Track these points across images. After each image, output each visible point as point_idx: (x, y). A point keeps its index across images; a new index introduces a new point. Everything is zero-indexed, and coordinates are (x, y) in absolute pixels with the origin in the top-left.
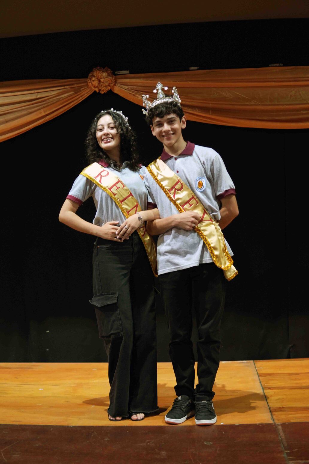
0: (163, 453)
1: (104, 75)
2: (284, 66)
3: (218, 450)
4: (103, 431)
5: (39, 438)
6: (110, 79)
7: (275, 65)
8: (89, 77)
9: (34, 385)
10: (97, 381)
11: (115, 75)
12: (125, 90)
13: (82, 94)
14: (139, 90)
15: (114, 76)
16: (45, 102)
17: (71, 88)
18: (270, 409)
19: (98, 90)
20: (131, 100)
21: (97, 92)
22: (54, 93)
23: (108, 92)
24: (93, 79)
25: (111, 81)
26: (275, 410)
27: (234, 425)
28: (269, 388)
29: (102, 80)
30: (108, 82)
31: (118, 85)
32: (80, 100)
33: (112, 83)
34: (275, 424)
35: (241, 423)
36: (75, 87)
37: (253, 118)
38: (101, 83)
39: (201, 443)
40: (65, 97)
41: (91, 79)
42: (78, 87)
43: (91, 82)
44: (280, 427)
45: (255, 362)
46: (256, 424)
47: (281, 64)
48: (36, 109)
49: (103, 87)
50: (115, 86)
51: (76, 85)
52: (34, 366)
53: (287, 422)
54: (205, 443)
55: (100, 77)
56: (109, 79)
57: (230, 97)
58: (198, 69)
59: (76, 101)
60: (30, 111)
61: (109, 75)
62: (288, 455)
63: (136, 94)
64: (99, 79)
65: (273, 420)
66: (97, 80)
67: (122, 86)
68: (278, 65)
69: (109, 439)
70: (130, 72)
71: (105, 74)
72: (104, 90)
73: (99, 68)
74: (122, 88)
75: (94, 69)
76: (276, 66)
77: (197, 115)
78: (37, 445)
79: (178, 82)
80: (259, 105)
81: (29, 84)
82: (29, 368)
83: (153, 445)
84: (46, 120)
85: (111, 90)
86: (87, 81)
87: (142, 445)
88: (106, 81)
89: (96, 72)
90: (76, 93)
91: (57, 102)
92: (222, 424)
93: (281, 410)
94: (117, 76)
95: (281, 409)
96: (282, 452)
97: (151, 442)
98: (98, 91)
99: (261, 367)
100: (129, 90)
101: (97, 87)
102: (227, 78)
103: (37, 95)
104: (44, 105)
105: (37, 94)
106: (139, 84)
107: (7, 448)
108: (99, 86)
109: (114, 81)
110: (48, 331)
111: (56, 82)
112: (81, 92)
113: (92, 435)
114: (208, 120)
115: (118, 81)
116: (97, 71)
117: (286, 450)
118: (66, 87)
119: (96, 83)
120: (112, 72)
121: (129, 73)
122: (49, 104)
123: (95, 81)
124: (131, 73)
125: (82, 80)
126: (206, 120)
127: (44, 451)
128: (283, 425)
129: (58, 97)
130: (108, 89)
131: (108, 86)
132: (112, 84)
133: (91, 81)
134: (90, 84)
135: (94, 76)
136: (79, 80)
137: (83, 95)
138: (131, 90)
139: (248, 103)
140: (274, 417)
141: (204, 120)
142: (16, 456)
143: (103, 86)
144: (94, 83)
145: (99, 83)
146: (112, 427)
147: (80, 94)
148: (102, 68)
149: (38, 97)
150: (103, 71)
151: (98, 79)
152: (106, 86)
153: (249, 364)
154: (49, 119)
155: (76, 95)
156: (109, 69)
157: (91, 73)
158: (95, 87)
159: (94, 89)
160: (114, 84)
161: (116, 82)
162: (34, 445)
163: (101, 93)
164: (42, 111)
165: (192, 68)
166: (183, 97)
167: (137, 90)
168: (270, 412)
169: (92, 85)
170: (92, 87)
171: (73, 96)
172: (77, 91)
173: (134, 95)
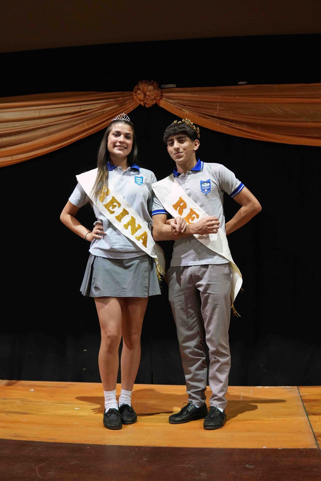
0: (203, 474)
1: (150, 89)
3: (260, 473)
4: (141, 451)
5: (75, 456)
6: (156, 92)
8: (134, 90)
9: (69, 404)
11: (161, 88)
12: (171, 104)
13: (126, 108)
14: (186, 104)
15: (160, 90)
16: (88, 115)
17: (115, 101)
18: (314, 435)
19: (144, 104)
21: (142, 106)
22: (98, 106)
23: (153, 105)
24: (139, 92)
25: (157, 94)
26: (320, 435)
27: (278, 449)
28: (314, 414)
29: (148, 93)
30: (154, 96)
31: (164, 99)
33: (158, 97)
34: (320, 449)
35: (284, 448)
36: (120, 100)
37: (304, 135)
38: (147, 97)
39: (242, 466)
40: (110, 110)
41: (136, 92)
42: (123, 100)
43: (137, 95)
45: (299, 388)
46: (300, 449)
48: (79, 121)
49: (149, 101)
50: (161, 100)
51: (120, 99)
52: (70, 385)
54: (247, 466)
55: (145, 90)
57: (279, 113)
58: (246, 84)
60: (73, 123)
61: (155, 88)
63: (183, 108)
64: (145, 92)
65: (318, 445)
66: (143, 93)
67: (168, 99)
69: (147, 459)
70: (176, 86)
71: (151, 87)
72: (150, 104)
73: (144, 81)
74: (168, 102)
75: (140, 82)
77: (245, 131)
78: (73, 463)
79: (226, 97)
80: (310, 121)
81: (72, 96)
83: (194, 466)
84: (90, 133)
85: (156, 103)
86: (133, 94)
87: (181, 466)
88: (152, 94)
89: (141, 85)
90: (121, 106)
91: (100, 115)
92: (264, 447)
94: (163, 90)
97: (191, 464)
99: (305, 392)
100: (175, 104)
101: (143, 101)
102: (277, 94)
103: (81, 108)
104: (88, 118)
105: (80, 106)
106: (186, 99)
107: (42, 464)
108: (145, 99)
109: (160, 94)
111: (100, 94)
112: (126, 106)
113: (130, 455)
114: (256, 136)
115: (164, 95)
116: (143, 84)
118: (110, 100)
119: (141, 96)
120: (158, 85)
121: (176, 87)
122: (93, 117)
123: (140, 95)
124: (177, 87)
125: (127, 93)
126: (254, 136)
127: (80, 469)
129: (102, 111)
130: (154, 103)
131: (154, 100)
132: (158, 98)
134: (135, 97)
135: (140, 90)
136: (123, 94)
137: (128, 108)
138: (177, 104)
139: (298, 120)
140: (319, 442)
141: (251, 136)
142: (52, 473)
143: (148, 99)
144: (139, 96)
145: (145, 97)
146: (151, 447)
147: (124, 108)
148: (148, 81)
149: (82, 109)
150: (149, 85)
151: (143, 92)
152: (152, 100)
153: (293, 390)
154: (93, 132)
155: (120, 109)
156: (155, 82)
157: (136, 86)
158: (140, 100)
159: (139, 102)
160: (160, 98)
161: (162, 96)
162: (70, 463)
163: (146, 106)
164: (85, 124)
165: (241, 83)
166: (230, 112)
167: (184, 104)
168: (314, 438)
169: (138, 98)
170: (138, 101)
171: (117, 110)
172: (122, 104)
173: (180, 110)
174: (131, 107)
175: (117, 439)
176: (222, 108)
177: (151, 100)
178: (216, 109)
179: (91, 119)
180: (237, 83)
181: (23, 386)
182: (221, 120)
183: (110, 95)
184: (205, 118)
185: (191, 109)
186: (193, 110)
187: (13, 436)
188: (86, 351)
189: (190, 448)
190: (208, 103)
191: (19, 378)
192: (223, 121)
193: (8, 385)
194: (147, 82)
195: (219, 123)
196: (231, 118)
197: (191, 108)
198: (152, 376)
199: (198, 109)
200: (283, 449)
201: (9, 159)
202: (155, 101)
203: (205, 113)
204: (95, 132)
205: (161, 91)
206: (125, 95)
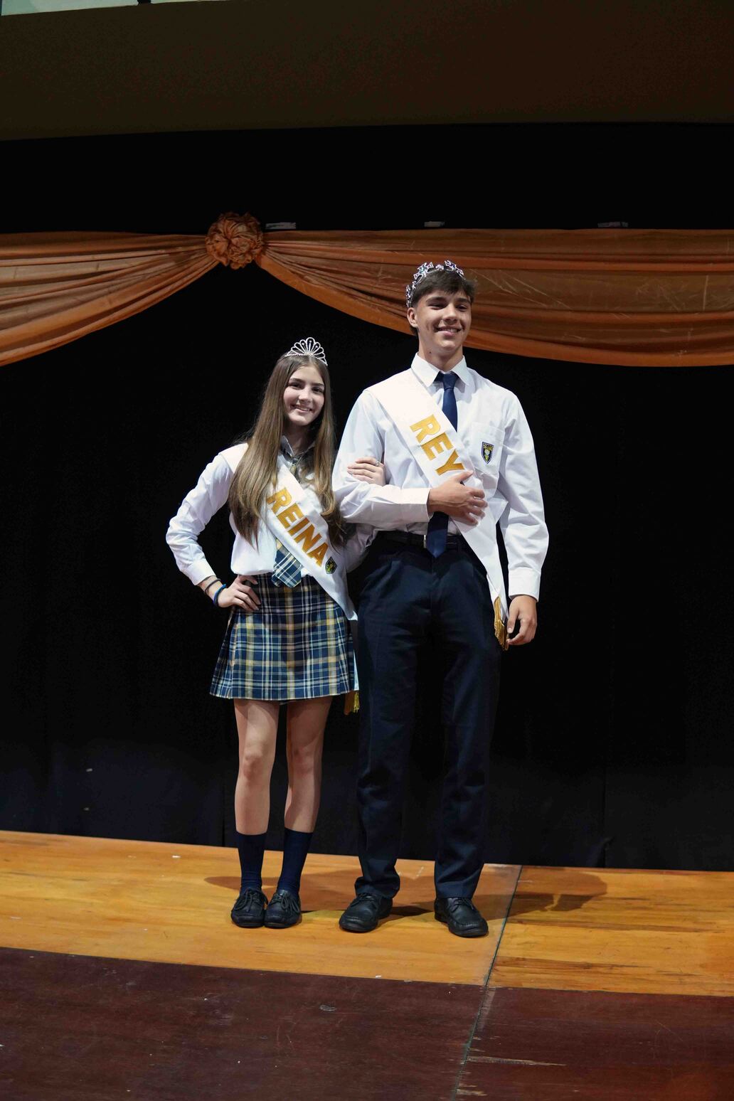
0: (228, 1017)
1: (239, 231)
2: (630, 227)
3: (339, 1022)
6: (252, 239)
7: (611, 224)
8: (210, 233)
10: (169, 879)
11: (265, 231)
12: (281, 264)
13: (192, 268)
15: (262, 234)
16: (113, 282)
17: (169, 254)
18: (494, 960)
19: (227, 262)
20: (295, 287)
21: (223, 265)
22: (134, 262)
23: (248, 265)
24: (217, 237)
25: (255, 244)
26: (504, 962)
27: (401, 981)
28: (520, 922)
29: (234, 241)
30: (248, 246)
31: (270, 253)
32: (188, 281)
33: (256, 248)
34: (487, 987)
35: (417, 980)
36: (179, 252)
37: (556, 338)
38: (233, 248)
39: (313, 1007)
40: (156, 274)
41: (212, 237)
42: (185, 252)
43: (212, 244)
44: (492, 994)
45: (523, 869)
46: (447, 984)
47: (623, 223)
48: (94, 294)
49: (237, 256)
50: (263, 255)
51: (180, 249)
52: (54, 840)
53: (511, 986)
54: (322, 1008)
55: (230, 234)
56: (249, 240)
57: (506, 290)
58: (442, 227)
60: (80, 298)
61: (250, 230)
63: (308, 275)
64: (229, 238)
65: (488, 979)
66: (224, 240)
67: (278, 254)
68: (617, 224)
69: (135, 984)
70: (297, 225)
71: (242, 229)
72: (240, 262)
73: (230, 213)
74: (278, 260)
75: (222, 215)
76: (613, 227)
79: (396, 252)
80: (569, 310)
81: (82, 240)
82: (41, 844)
83: (218, 1002)
84: (114, 320)
85: (253, 261)
86: (205, 240)
87: (194, 999)
88: (243, 243)
89: (222, 222)
91: (138, 282)
92: (377, 977)
93: (517, 964)
94: (270, 233)
95: (518, 962)
96: (464, 1038)
97: (215, 997)
98: (225, 264)
99: (528, 879)
100: (290, 264)
101: (224, 255)
103: (98, 267)
104: (111, 289)
105: (96, 263)
106: (316, 254)
108: (229, 252)
109: (262, 243)
110: (91, 770)
111: (136, 239)
112: (190, 265)
113: (106, 975)
115: (269, 244)
116: (225, 221)
117: (475, 1035)
118: (159, 251)
119: (222, 246)
120: (259, 223)
121: (295, 228)
122: (123, 285)
123: (220, 243)
124: (298, 228)
125: (193, 238)
128: (502, 992)
129: (140, 273)
130: (249, 260)
131: (247, 255)
132: (257, 251)
133: (213, 242)
134: (210, 247)
135: (220, 232)
136: (187, 239)
137: (195, 271)
138: (295, 265)
139: (544, 305)
140: (493, 975)
143: (236, 253)
144: (218, 246)
145: (228, 248)
146: (154, 963)
147: (189, 267)
148: (237, 215)
149: (102, 268)
150: (237, 222)
151: (226, 238)
152: (244, 255)
153: (509, 872)
154: (120, 317)
155: (180, 269)
156: (253, 218)
157: (214, 224)
159: (218, 258)
160: (262, 251)
161: (265, 246)
163: (233, 268)
164: (105, 299)
165: (430, 224)
167: (310, 265)
168: (490, 965)
169: (215, 250)
170: (215, 255)
171: (172, 272)
172: (183, 261)
173: (302, 277)
174: (201, 266)
175: (97, 945)
176: (390, 277)
177: (241, 254)
178: (376, 279)
179: (119, 290)
180: (423, 224)
182: (383, 302)
183: (162, 240)
184: (351, 296)
185: (323, 277)
186: (328, 278)
188: (90, 772)
189: (231, 969)
190: (361, 264)
192: (387, 304)
194: (235, 216)
195: (379, 307)
197: (325, 273)
199: (338, 276)
200: (414, 982)
202: (250, 258)
203: (353, 285)
204: (125, 318)
205: (264, 235)
206: (192, 241)
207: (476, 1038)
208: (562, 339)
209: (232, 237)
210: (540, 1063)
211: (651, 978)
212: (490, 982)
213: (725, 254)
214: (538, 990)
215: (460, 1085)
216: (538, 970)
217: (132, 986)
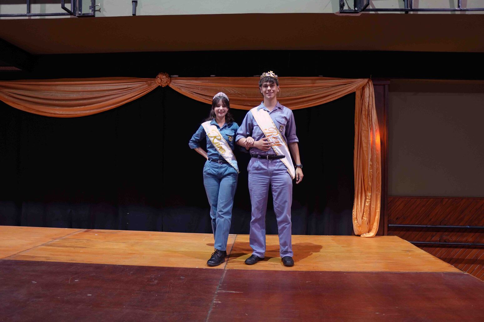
3: (185, 282)
5: (96, 271)
7: (257, 76)
8: (157, 78)
11: (170, 77)
16: (132, 90)
17: (146, 83)
19: (161, 85)
22: (137, 85)
23: (166, 86)
24: (158, 79)
26: (230, 262)
27: (203, 268)
28: (235, 250)
29: (162, 80)
30: (166, 81)
31: (172, 83)
32: (151, 90)
37: (243, 104)
39: (179, 277)
40: (143, 88)
41: (157, 79)
44: (226, 271)
45: (237, 236)
48: (127, 93)
49: (163, 84)
50: (170, 84)
51: (149, 82)
53: (231, 269)
54: (181, 278)
56: (166, 79)
57: (231, 92)
58: (215, 77)
59: (149, 90)
60: (124, 94)
61: (167, 77)
62: (220, 287)
67: (174, 83)
71: (164, 77)
75: (159, 73)
79: (204, 83)
80: (246, 97)
81: (124, 79)
83: (154, 277)
84: (132, 100)
85: (168, 85)
86: (155, 79)
87: (148, 277)
89: (160, 75)
90: (149, 86)
91: (138, 90)
93: (233, 262)
94: (172, 78)
97: (153, 275)
102: (230, 82)
104: (131, 92)
105: (128, 85)
106: (182, 83)
107: (75, 276)
108: (161, 83)
110: (128, 214)
111: (138, 79)
113: (125, 270)
117: (220, 284)
118: (144, 82)
119: (160, 81)
120: (169, 75)
121: (178, 77)
127: (94, 278)
128: (228, 271)
129: (139, 88)
132: (168, 82)
134: (156, 81)
138: (178, 86)
139: (240, 96)
140: (227, 266)
142: (77, 281)
144: (158, 81)
145: (161, 81)
147: (151, 87)
149: (129, 87)
151: (160, 79)
152: (165, 83)
153: (233, 236)
154: (134, 99)
156: (167, 74)
157: (158, 75)
161: (171, 81)
162: (91, 275)
163: (162, 87)
164: (130, 94)
165: (212, 76)
166: (206, 91)
167: (182, 86)
170: (158, 83)
172: (150, 85)
173: (180, 89)
174: (154, 86)
175: (125, 262)
176: (202, 89)
178: (199, 89)
179: (133, 92)
180: (210, 76)
181: (93, 232)
183: (145, 79)
184: (192, 93)
185: (185, 89)
186: (187, 89)
187: (69, 260)
190: (195, 86)
191: (93, 228)
192: (201, 96)
193: (85, 232)
194: (163, 74)
195: (200, 97)
196: (206, 94)
198: (163, 227)
199: (189, 89)
201: (88, 112)
202: (167, 84)
203: (192, 91)
206: (152, 80)
207: (220, 285)
208: (245, 104)
209: (162, 79)
210: (237, 292)
211: (267, 266)
212: (226, 268)
213: (285, 83)
214: (238, 270)
215: (215, 300)
216: (238, 264)
217: (132, 273)
